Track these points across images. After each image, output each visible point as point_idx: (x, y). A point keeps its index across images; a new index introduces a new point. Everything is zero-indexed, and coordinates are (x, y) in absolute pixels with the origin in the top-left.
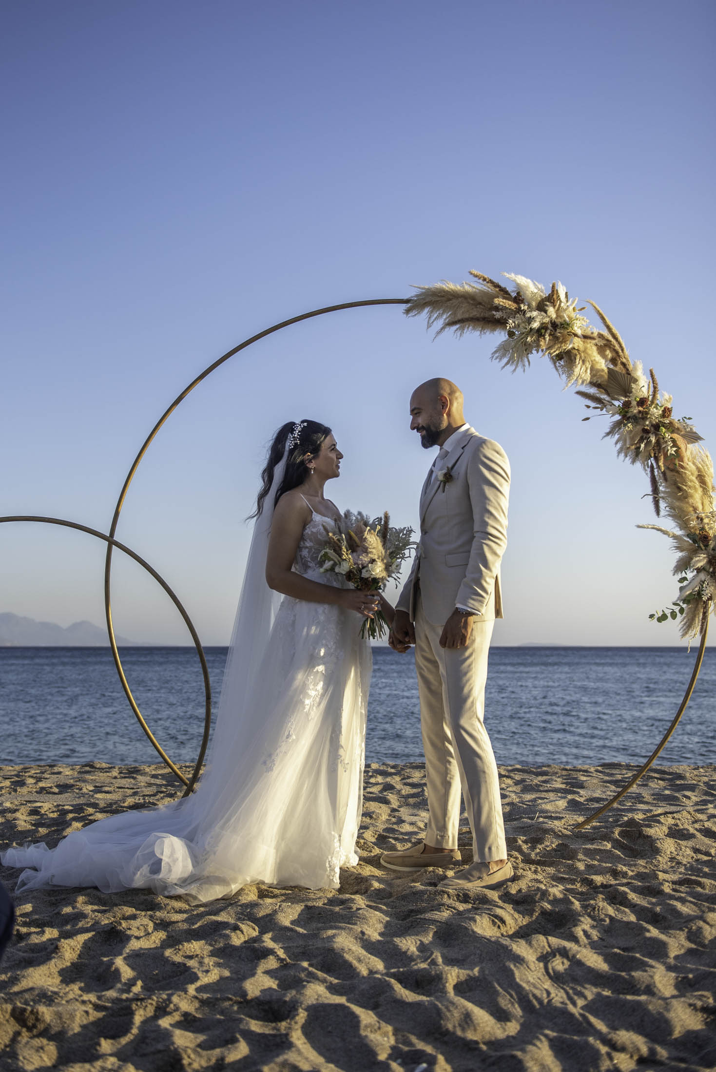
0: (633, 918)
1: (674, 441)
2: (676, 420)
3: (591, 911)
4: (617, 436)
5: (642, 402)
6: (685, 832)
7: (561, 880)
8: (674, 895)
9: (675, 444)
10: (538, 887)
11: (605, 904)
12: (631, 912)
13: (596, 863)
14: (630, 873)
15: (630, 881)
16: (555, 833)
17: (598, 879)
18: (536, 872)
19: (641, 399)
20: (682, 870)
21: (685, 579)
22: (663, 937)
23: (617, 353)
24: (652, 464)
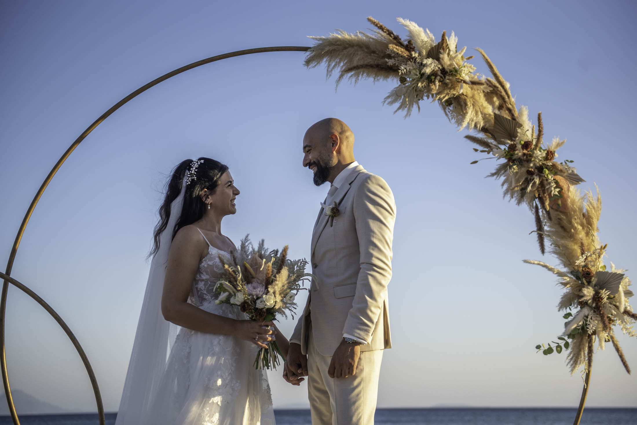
1: (557, 183)
2: (559, 163)
4: (503, 178)
5: (527, 145)
9: (558, 185)
19: (525, 142)
23: (503, 99)
24: (536, 204)
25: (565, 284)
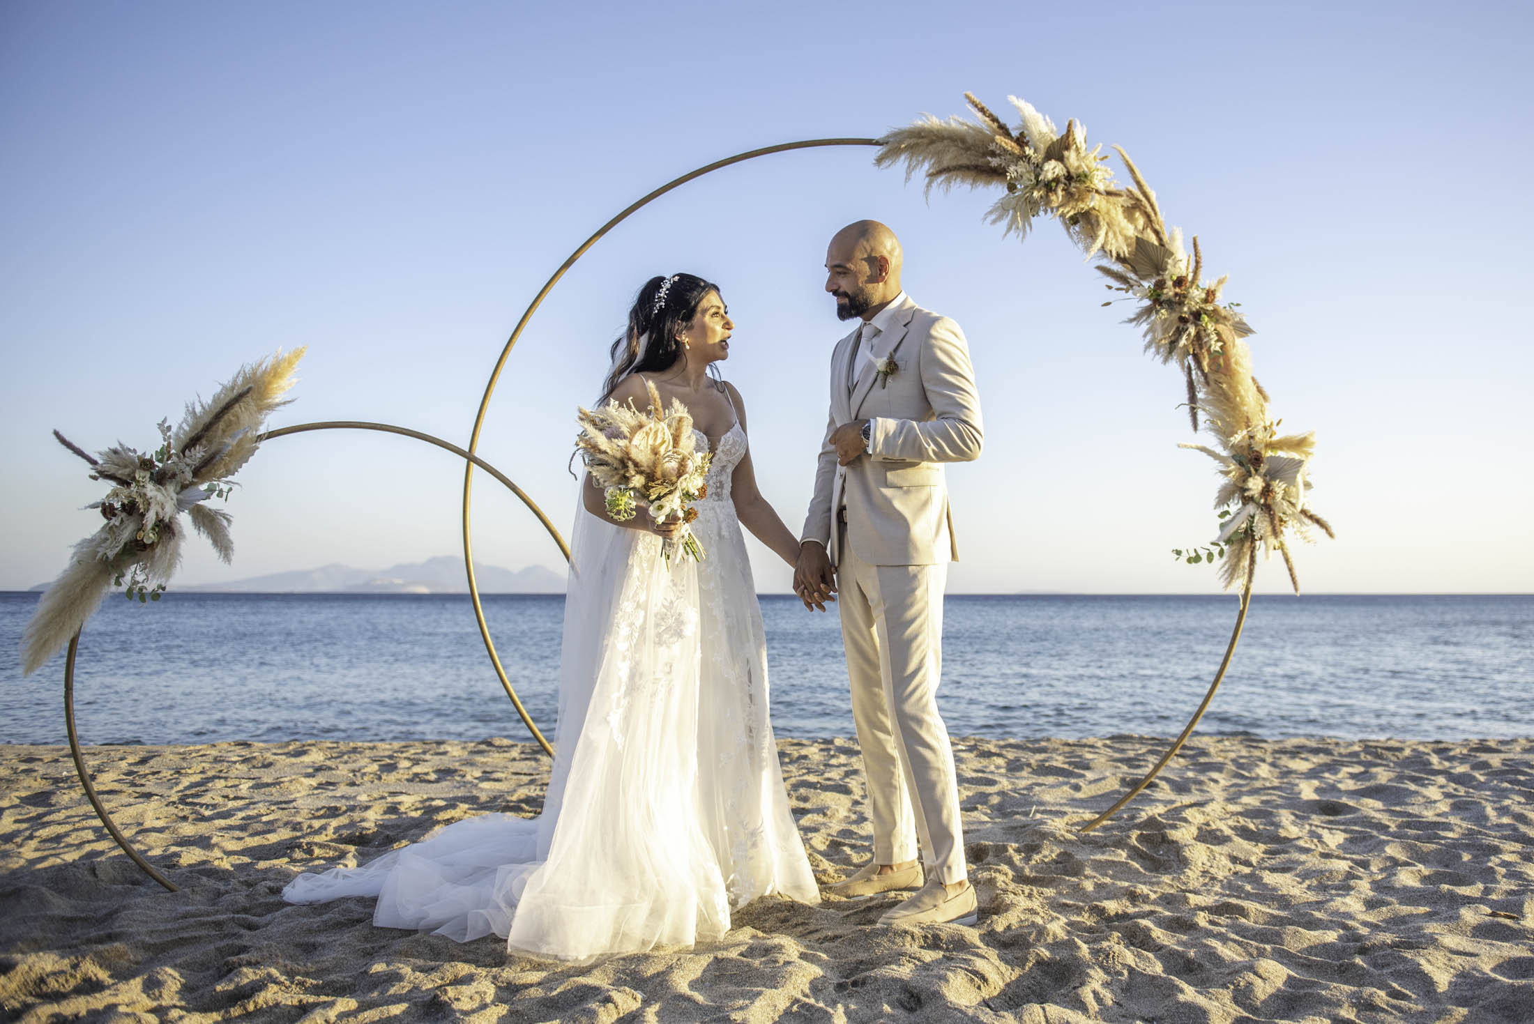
0: (1158, 968)
1: (1218, 334)
2: (1222, 306)
3: (1103, 958)
4: (1145, 326)
5: (1179, 282)
6: (1219, 833)
7: (1063, 908)
8: (1211, 931)
9: (1220, 339)
10: (1033, 922)
11: (1122, 946)
12: (1156, 957)
13: (1108, 880)
14: (1153, 896)
15: (1152, 908)
16: (1056, 838)
17: (1112, 906)
18: (1030, 896)
19: (1177, 277)
20: (1217, 888)
21: (1227, 513)
22: (1201, 1001)
23: (1148, 216)
24: (1189, 364)
25: (1226, 473)
